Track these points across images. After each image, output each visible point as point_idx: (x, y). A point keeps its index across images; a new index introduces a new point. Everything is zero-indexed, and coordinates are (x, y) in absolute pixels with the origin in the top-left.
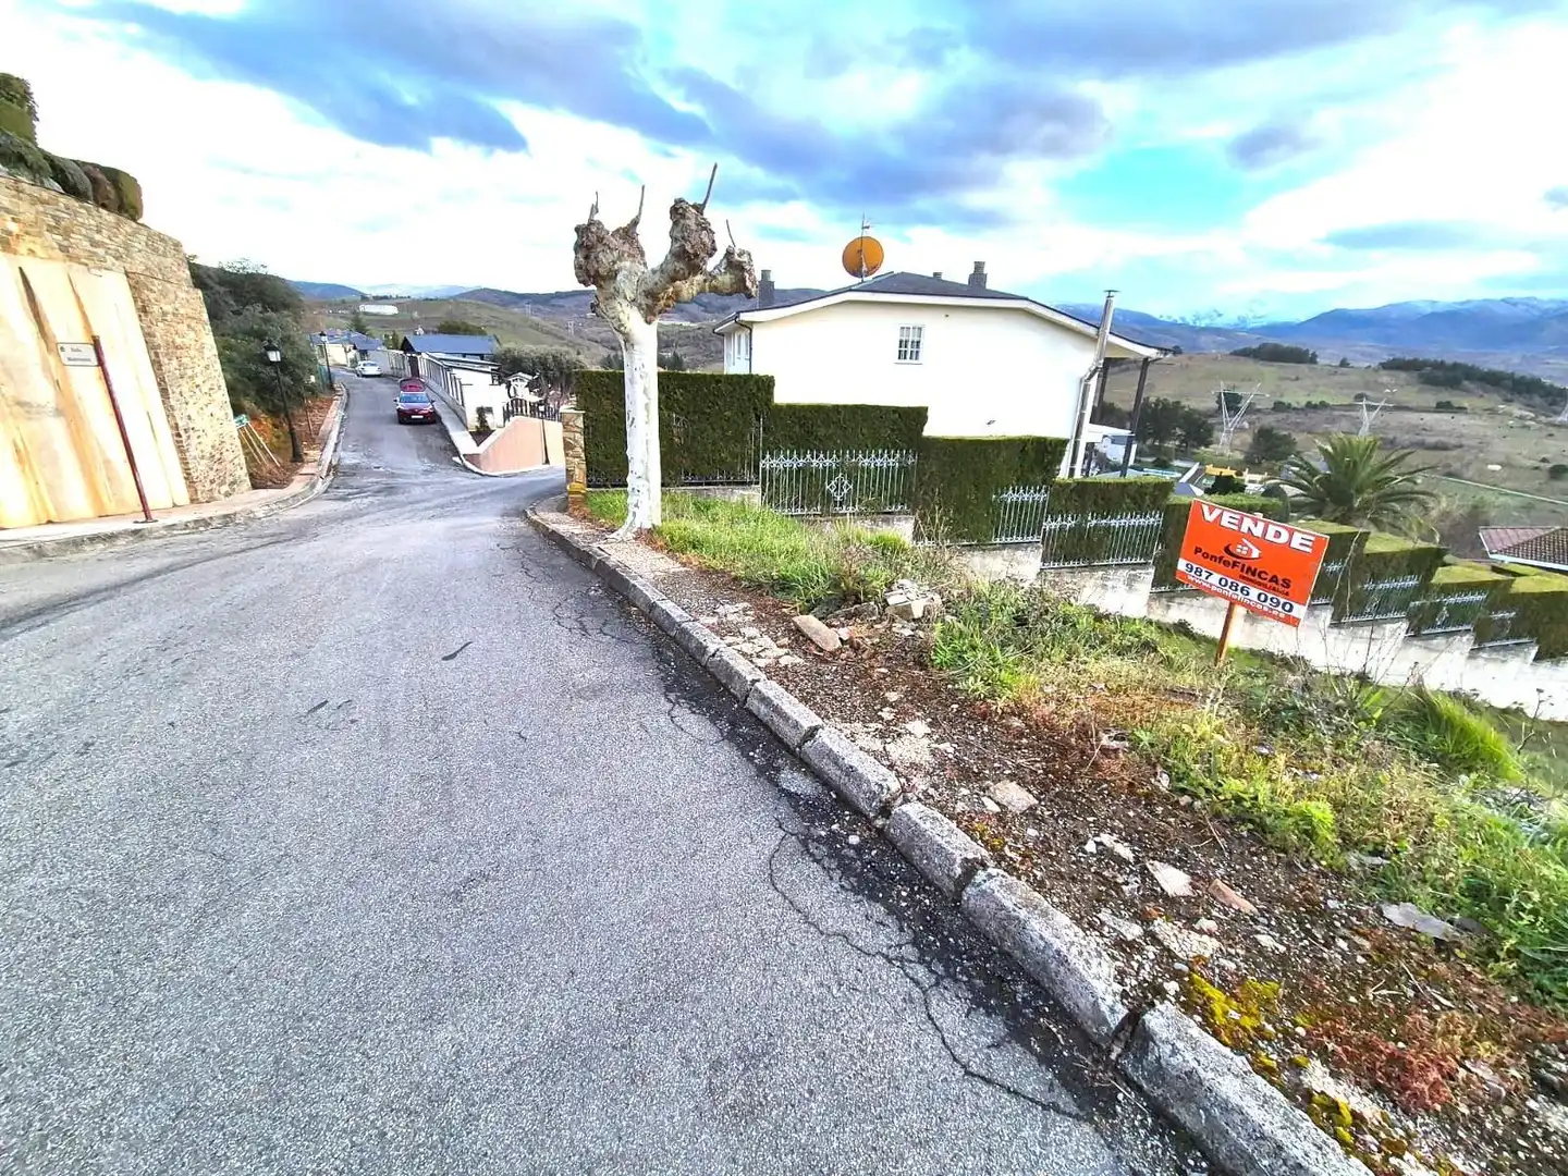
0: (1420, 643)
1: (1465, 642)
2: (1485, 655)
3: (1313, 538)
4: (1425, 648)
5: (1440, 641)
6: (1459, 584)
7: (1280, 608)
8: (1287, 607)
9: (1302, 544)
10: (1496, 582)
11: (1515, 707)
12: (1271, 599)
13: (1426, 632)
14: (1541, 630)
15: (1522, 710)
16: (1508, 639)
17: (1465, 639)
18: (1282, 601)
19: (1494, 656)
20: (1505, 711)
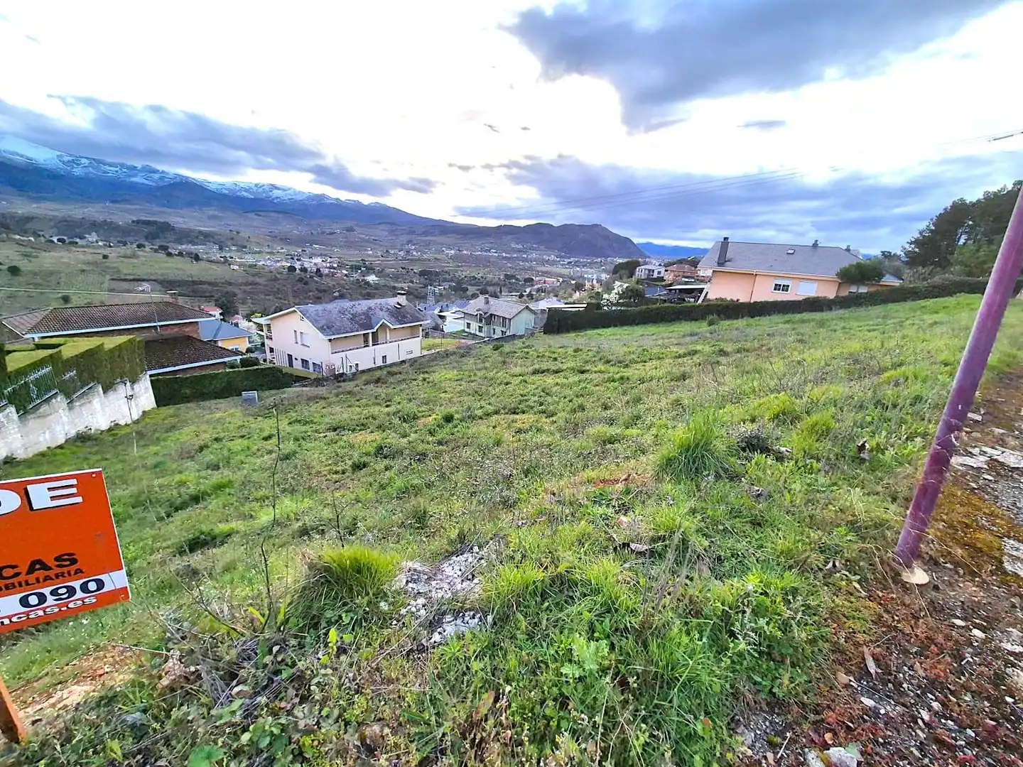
0: (32, 416)
1: (60, 401)
2: (78, 404)
3: (74, 482)
4: (39, 417)
5: (44, 408)
6: (28, 365)
7: (79, 594)
8: (92, 586)
9: (53, 498)
10: (51, 356)
11: (113, 424)
12: (53, 593)
13: (31, 406)
14: (95, 375)
15: (117, 424)
16: (82, 388)
17: (59, 399)
18: (77, 584)
19: (82, 401)
20: (110, 429)
